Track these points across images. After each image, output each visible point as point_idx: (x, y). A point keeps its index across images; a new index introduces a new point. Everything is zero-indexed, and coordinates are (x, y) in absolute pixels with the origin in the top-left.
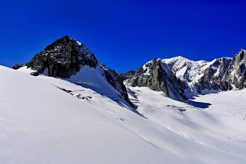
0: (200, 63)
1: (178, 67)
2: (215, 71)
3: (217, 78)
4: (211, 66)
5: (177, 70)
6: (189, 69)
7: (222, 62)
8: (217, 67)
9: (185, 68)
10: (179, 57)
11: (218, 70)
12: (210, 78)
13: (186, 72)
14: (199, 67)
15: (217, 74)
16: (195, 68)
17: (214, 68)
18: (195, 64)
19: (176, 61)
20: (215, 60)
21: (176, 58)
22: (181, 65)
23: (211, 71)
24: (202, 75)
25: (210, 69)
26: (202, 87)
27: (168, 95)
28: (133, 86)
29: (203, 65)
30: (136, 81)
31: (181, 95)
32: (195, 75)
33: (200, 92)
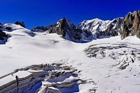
0: (107, 21)
1: (94, 24)
2: (113, 26)
3: (114, 29)
4: (111, 23)
5: (94, 26)
6: (100, 25)
7: (118, 20)
8: (115, 23)
9: (98, 25)
10: (96, 19)
11: (115, 25)
12: (110, 30)
13: (98, 27)
14: (106, 24)
15: (114, 28)
16: (104, 25)
17: (113, 24)
18: (104, 22)
19: (94, 22)
20: (114, 19)
21: (94, 20)
22: (96, 24)
23: (111, 26)
24: (106, 29)
25: (111, 25)
26: (100, 35)
27: (64, 37)
28: (50, 33)
29: (108, 22)
30: (52, 30)
31: (74, 37)
32: (103, 29)
33: (98, 38)
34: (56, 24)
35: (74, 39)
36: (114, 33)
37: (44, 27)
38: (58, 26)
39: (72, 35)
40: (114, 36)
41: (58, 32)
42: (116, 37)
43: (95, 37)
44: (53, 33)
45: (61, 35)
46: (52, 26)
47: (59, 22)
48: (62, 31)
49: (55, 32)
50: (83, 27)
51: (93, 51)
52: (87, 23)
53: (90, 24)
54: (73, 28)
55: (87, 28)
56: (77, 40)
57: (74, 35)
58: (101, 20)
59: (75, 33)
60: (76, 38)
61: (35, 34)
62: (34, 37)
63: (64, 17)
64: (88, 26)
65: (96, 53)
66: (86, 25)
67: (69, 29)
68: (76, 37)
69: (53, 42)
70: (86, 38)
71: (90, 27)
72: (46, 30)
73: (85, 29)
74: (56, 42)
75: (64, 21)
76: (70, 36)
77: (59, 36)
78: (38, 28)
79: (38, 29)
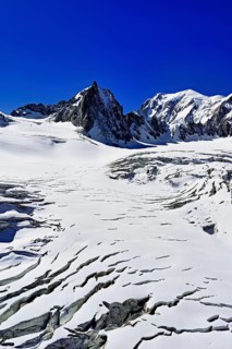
0: (214, 99)
1: (182, 106)
2: (228, 111)
3: (227, 120)
4: (224, 102)
5: (180, 110)
6: (196, 108)
9: (191, 107)
10: (190, 91)
12: (218, 121)
13: (191, 113)
14: (211, 105)
15: (229, 115)
16: (205, 107)
17: (227, 106)
18: (206, 100)
21: (182, 93)
22: (186, 103)
23: (223, 110)
24: (210, 117)
25: (222, 107)
27: (87, 131)
28: (57, 121)
29: (217, 101)
30: (61, 114)
31: (114, 132)
32: (202, 117)
34: (74, 98)
35: (113, 139)
36: (225, 128)
37: (46, 105)
38: (77, 104)
39: (111, 128)
40: (224, 135)
41: (74, 118)
42: (228, 138)
44: (63, 121)
45: (81, 127)
46: (63, 103)
47: (82, 94)
48: (83, 115)
49: (69, 120)
50: (154, 112)
52: (165, 101)
53: (172, 104)
54: (115, 110)
55: (164, 113)
56: (121, 142)
57: (114, 128)
58: (199, 95)
59: (118, 122)
60: (118, 137)
62: (7, 127)
64: (167, 109)
66: (161, 107)
67: (104, 112)
68: (120, 132)
69: (49, 141)
70: (151, 137)
71: (170, 112)
72: (49, 114)
74: (57, 142)
76: (104, 130)
77: (75, 128)
78: (28, 107)
79: (29, 110)
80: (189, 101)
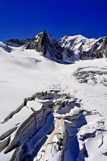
0: (91, 40)
1: (77, 42)
2: (98, 46)
3: (98, 51)
4: (97, 42)
5: (76, 44)
6: (83, 44)
7: (104, 40)
8: (101, 43)
9: (81, 43)
10: (80, 35)
11: (101, 45)
12: (94, 50)
13: (81, 46)
14: (90, 43)
15: (99, 48)
17: (98, 44)
18: (88, 40)
19: (76, 38)
20: (100, 38)
21: (77, 36)
22: (79, 41)
23: (96, 46)
24: (90, 48)
25: (96, 44)
26: (84, 55)
27: (44, 55)
28: (27, 49)
29: (93, 41)
30: (29, 45)
31: (56, 56)
32: (86, 48)
33: (81, 58)
34: (35, 37)
35: (56, 59)
36: (99, 54)
37: (20, 40)
38: (37, 41)
39: (54, 54)
40: (98, 58)
41: (37, 48)
42: (100, 59)
43: (78, 58)
44: (31, 49)
45: (41, 53)
46: (29, 40)
47: (38, 36)
48: (42, 47)
49: (33, 48)
50: (64, 45)
51: (84, 76)
52: (69, 39)
53: (72, 41)
54: (56, 44)
55: (68, 45)
56: (59, 60)
57: (56, 54)
58: (85, 38)
59: (57, 51)
60: (58, 58)
61: (11, 49)
62: (11, 53)
63: (45, 31)
64: (70, 44)
65: (87, 79)
66: (67, 42)
67: (51, 46)
68: (58, 56)
69: (34, 61)
70: (68, 57)
71: (71, 45)
72: (22, 45)
73: (66, 46)
74: (37, 61)
75: (45, 35)
76: (51, 55)
77: (38, 53)
78: (11, 41)
79: (12, 43)
80: (80, 40)
